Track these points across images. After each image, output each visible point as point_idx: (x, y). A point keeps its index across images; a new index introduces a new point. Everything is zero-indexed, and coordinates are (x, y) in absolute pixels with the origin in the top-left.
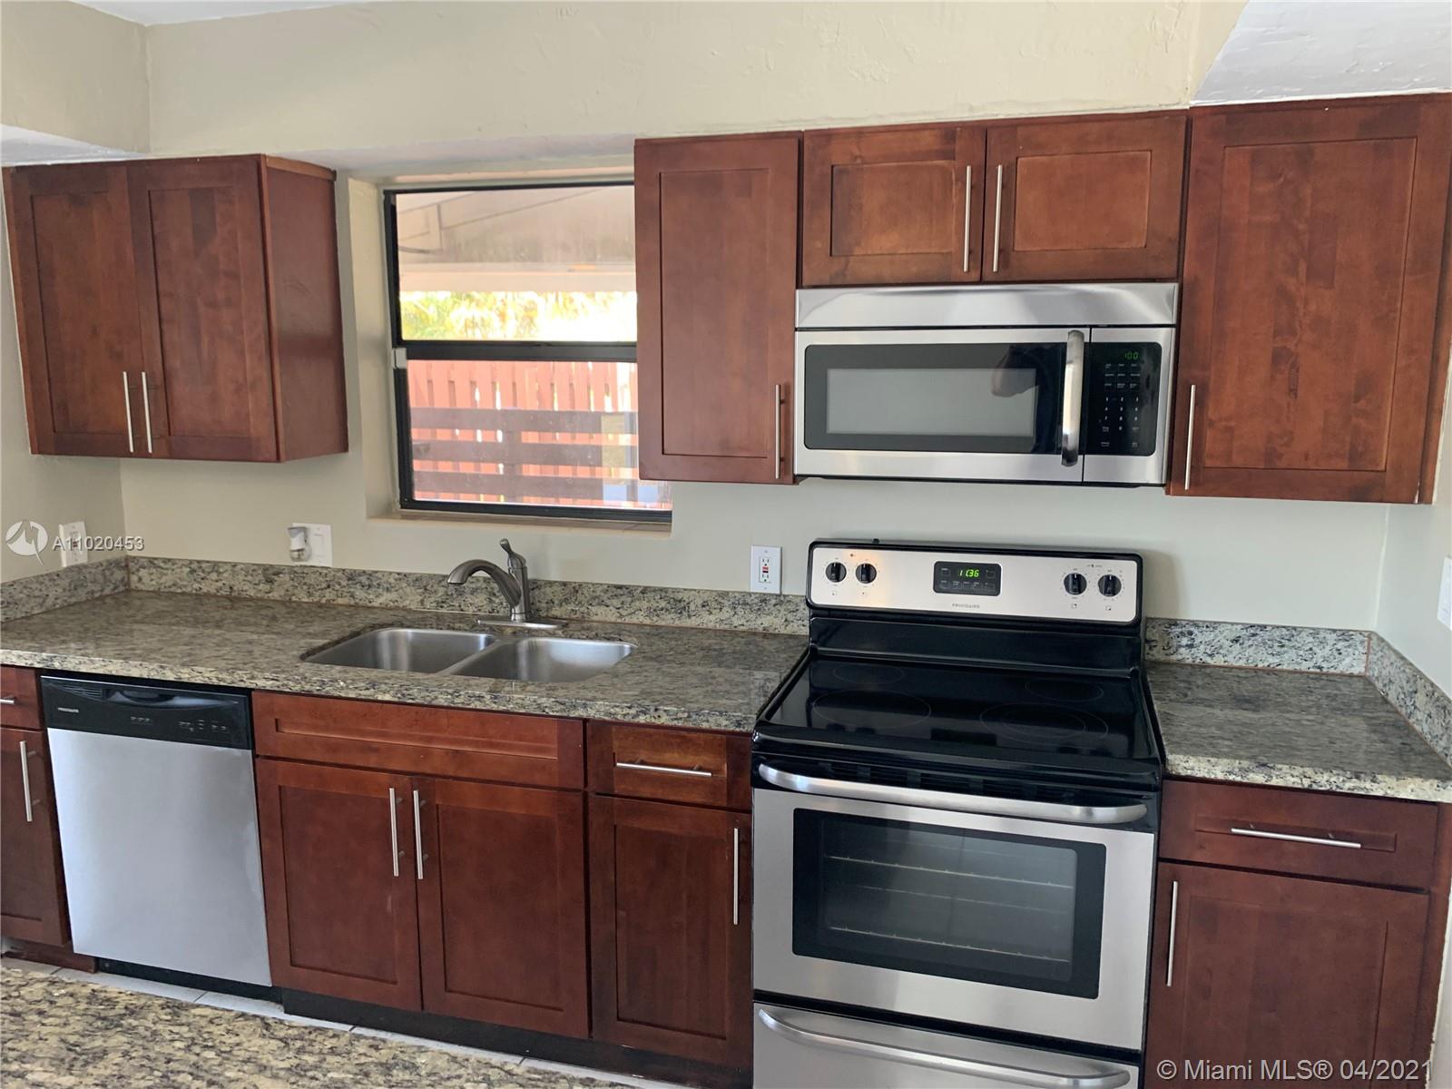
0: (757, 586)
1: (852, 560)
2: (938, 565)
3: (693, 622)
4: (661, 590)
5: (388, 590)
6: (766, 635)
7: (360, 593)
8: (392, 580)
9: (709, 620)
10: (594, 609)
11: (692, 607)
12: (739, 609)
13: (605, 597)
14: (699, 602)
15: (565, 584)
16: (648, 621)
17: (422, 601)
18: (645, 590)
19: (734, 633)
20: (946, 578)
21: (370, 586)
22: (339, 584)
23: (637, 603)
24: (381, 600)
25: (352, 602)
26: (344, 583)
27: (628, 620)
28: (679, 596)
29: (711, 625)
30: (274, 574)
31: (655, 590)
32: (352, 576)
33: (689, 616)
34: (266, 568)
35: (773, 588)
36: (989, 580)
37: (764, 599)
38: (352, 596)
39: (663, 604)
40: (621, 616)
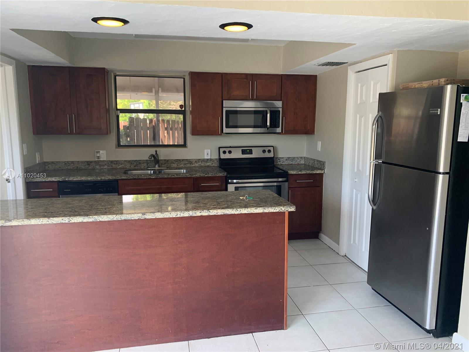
0: (206, 157)
1: (227, 150)
2: (242, 150)
3: (193, 165)
4: (187, 159)
5: (121, 164)
6: (208, 166)
7: (114, 166)
8: (123, 162)
9: (197, 165)
10: (171, 165)
11: (193, 162)
12: (203, 162)
13: (174, 162)
14: (195, 161)
15: (165, 160)
16: (184, 166)
17: (130, 166)
18: (183, 160)
19: (202, 167)
20: (244, 152)
21: (117, 164)
22: (108, 164)
23: (181, 163)
24: (120, 166)
25: (112, 168)
26: (110, 163)
27: (179, 166)
28: (191, 160)
30: (90, 163)
31: (185, 160)
32: (112, 162)
33: (193, 164)
34: (88, 162)
35: (209, 158)
36: (251, 152)
37: (208, 160)
38: (112, 166)
39: (187, 162)
40: (178, 165)
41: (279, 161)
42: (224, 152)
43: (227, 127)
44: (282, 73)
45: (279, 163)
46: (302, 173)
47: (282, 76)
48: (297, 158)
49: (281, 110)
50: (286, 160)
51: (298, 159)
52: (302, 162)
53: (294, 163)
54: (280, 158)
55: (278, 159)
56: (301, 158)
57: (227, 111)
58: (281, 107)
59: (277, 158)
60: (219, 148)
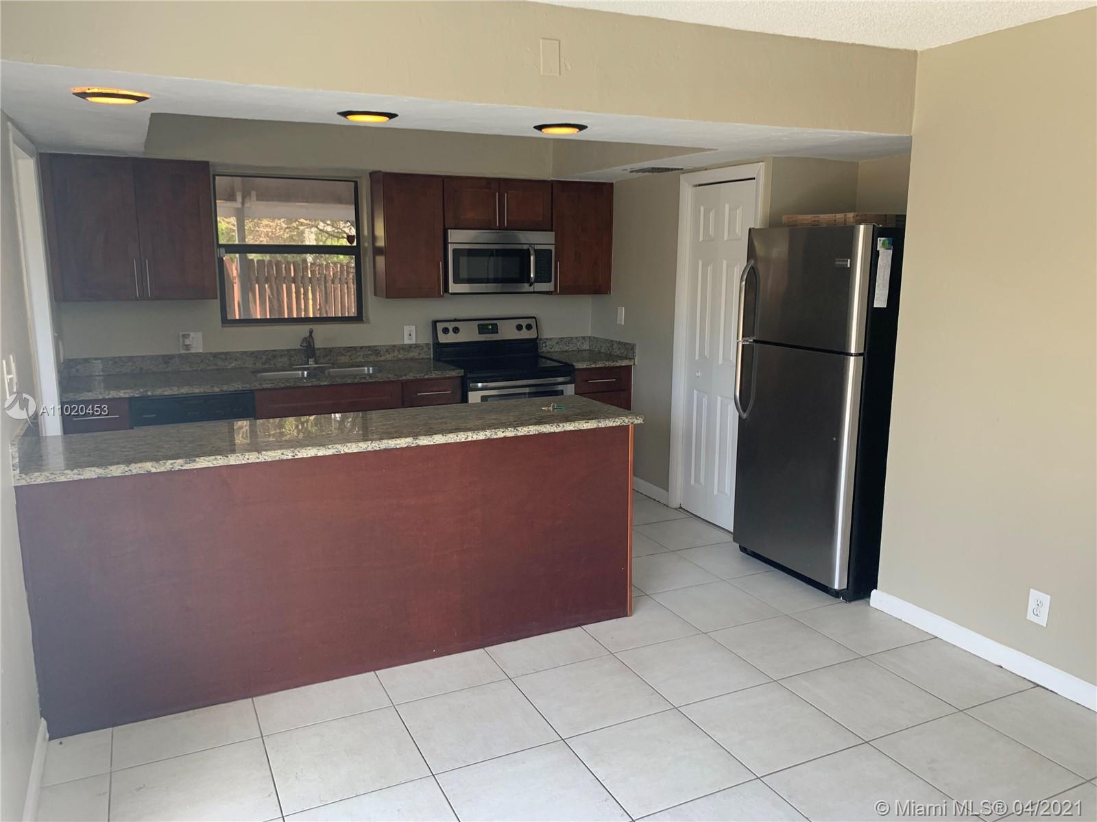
0: (407, 341)
1: (450, 326)
2: (479, 325)
3: (383, 358)
4: (368, 347)
5: (236, 360)
6: (412, 359)
7: (220, 363)
8: (238, 355)
9: (389, 357)
10: (339, 358)
11: (382, 352)
12: (401, 351)
13: (343, 352)
14: (385, 350)
15: (325, 349)
16: (363, 360)
17: (255, 364)
18: (361, 348)
19: (400, 360)
20: (482, 329)
21: (226, 359)
22: (209, 360)
23: (358, 354)
24: (233, 365)
25: (216, 367)
26: (211, 359)
27: (354, 360)
28: (376, 348)
29: (390, 359)
30: (169, 359)
31: (366, 347)
32: (215, 355)
33: (381, 356)
34: (164, 357)
35: (413, 341)
36: (495, 330)
37: (410, 346)
38: (216, 365)
39: (370, 353)
40: (352, 359)
41: (544, 345)
42: (446, 331)
43: (455, 282)
44: (553, 179)
45: (544, 349)
46: (597, 366)
47: (552, 184)
48: (577, 338)
49: (552, 248)
50: (557, 343)
51: (578, 341)
52: (586, 346)
53: (571, 348)
54: (547, 339)
55: (541, 342)
56: (584, 338)
57: (455, 251)
58: (554, 243)
59: (541, 339)
60: (435, 323)
